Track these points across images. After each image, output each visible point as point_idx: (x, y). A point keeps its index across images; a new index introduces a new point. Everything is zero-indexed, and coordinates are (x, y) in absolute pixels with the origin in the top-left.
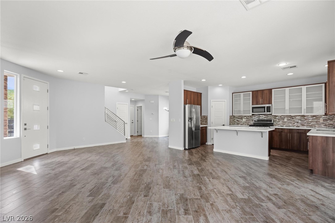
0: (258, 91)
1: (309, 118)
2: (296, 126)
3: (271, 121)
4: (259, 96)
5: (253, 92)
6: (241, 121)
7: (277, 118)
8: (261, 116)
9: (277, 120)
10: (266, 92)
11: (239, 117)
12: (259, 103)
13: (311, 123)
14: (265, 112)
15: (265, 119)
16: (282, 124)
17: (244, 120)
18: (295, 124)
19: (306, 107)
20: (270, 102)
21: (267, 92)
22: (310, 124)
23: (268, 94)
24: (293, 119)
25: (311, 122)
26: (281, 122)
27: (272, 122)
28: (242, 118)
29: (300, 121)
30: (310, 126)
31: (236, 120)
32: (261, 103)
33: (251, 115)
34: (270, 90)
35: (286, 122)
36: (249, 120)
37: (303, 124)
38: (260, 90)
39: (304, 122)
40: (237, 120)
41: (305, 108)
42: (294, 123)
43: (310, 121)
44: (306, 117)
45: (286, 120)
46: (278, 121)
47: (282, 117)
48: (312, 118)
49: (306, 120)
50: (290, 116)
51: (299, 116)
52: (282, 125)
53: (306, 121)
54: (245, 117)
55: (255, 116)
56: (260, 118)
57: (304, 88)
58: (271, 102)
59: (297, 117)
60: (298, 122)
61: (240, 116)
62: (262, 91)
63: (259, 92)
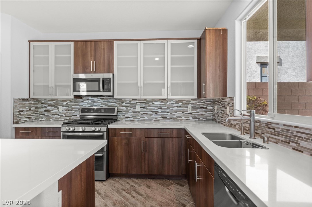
0: (86, 41)
1: (174, 105)
2: (155, 121)
3: (113, 110)
4: (89, 53)
5: (76, 42)
6: (54, 111)
7: (124, 104)
8: (96, 99)
9: (125, 108)
10: (102, 45)
11: (52, 102)
12: (88, 70)
13: (176, 114)
14: (99, 91)
15: (104, 106)
16: (132, 117)
17: (61, 109)
18: (153, 116)
19: (171, 83)
20: (110, 70)
21: (105, 45)
22: (174, 116)
23: (106, 51)
24: (149, 106)
25: (176, 112)
26: (130, 114)
27: (115, 114)
28: (56, 105)
29: (159, 111)
30: (174, 119)
31: (44, 109)
32: (93, 70)
33: (72, 97)
34: (111, 43)
35: (139, 112)
36: (73, 109)
37: (165, 116)
38: (91, 41)
39: (165, 112)
40: (47, 110)
41: (169, 84)
42: (151, 115)
43: (174, 109)
44: (168, 103)
45: (138, 109)
46: (126, 111)
47: (132, 102)
48: (176, 105)
49: (169, 108)
50: (145, 100)
51: (159, 100)
52: (132, 119)
53: (168, 110)
54: (65, 103)
55: (85, 100)
56: (95, 104)
57: (168, 44)
58: (111, 68)
59: (155, 103)
60: (156, 113)
61: (53, 100)
62: (96, 42)
63: (89, 43)
